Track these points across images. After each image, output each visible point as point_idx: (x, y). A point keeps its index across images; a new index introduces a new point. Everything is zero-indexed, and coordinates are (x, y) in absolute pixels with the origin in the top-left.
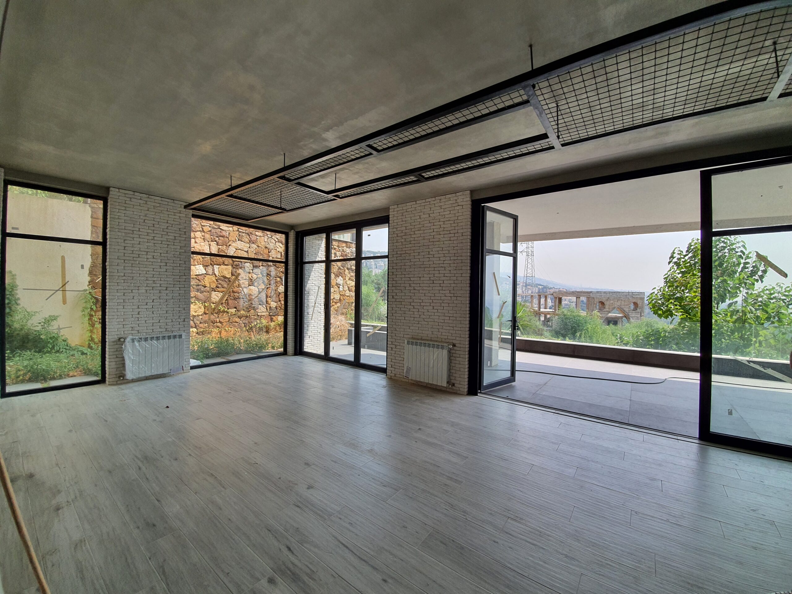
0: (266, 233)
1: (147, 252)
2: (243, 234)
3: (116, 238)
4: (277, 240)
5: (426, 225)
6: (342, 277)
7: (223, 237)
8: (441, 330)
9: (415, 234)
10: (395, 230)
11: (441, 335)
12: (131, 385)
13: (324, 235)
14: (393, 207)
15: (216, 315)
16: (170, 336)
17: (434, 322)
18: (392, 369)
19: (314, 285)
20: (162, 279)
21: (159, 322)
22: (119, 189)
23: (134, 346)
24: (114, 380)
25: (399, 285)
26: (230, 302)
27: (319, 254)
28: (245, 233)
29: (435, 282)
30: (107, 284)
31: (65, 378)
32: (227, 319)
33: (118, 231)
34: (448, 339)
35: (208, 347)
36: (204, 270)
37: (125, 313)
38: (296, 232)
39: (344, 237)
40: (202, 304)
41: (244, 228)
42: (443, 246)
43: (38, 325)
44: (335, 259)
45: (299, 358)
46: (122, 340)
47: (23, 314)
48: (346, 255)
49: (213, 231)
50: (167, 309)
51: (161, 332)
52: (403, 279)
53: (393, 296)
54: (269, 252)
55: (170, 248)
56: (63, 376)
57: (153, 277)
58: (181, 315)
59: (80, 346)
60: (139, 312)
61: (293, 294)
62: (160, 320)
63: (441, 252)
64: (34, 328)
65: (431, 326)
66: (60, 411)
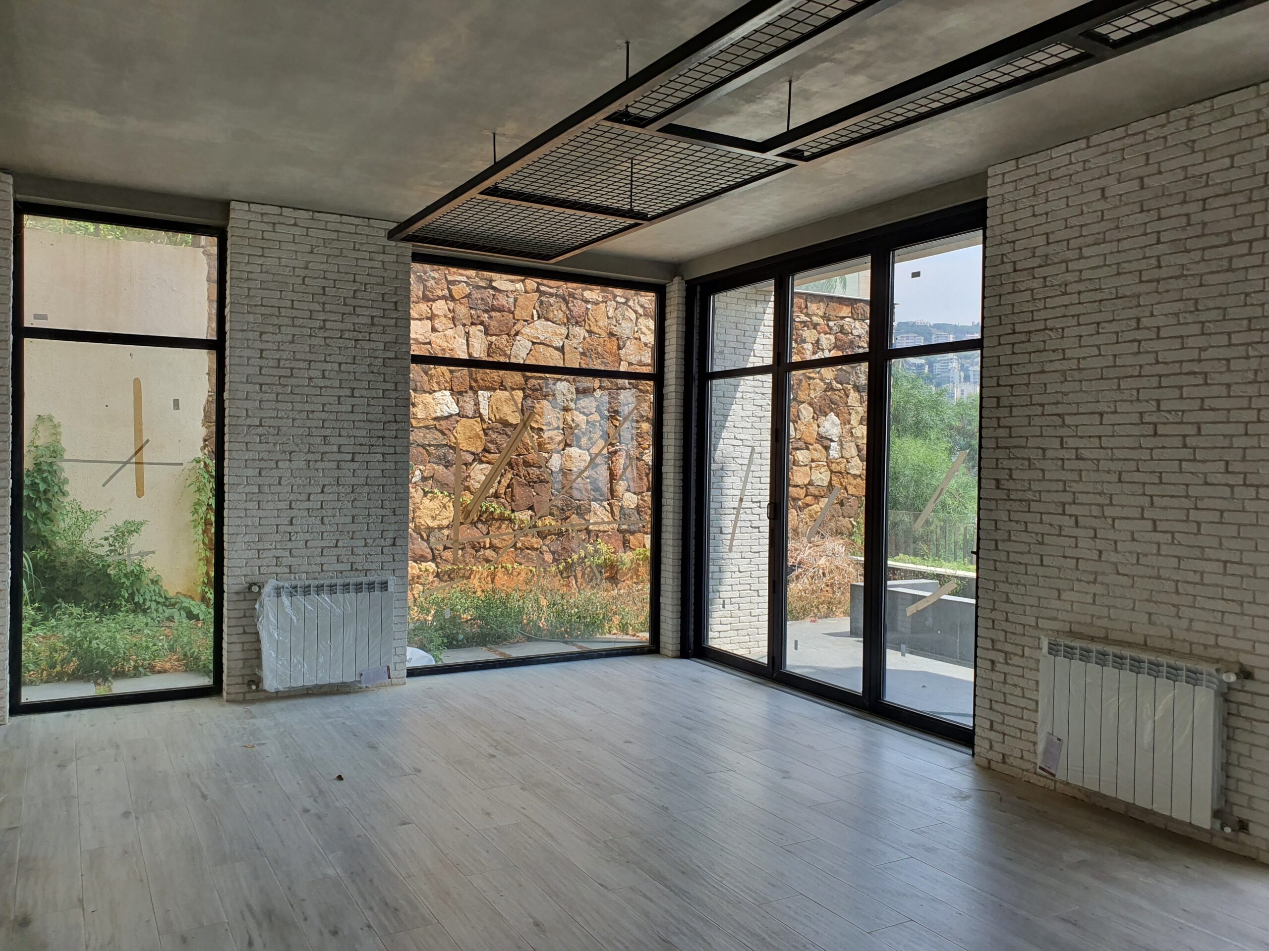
0: (612, 293)
1: (311, 361)
2: (552, 300)
3: (243, 331)
4: (641, 311)
5: (1125, 222)
6: (837, 416)
7: (500, 310)
8: (1186, 612)
9: (1081, 257)
10: (1006, 248)
11: (1188, 630)
12: (272, 706)
13: (769, 286)
14: (999, 169)
15: (484, 529)
16: (361, 584)
17: (1159, 578)
18: (993, 735)
19: (740, 443)
20: (343, 433)
21: (336, 546)
22: (249, 203)
23: (280, 606)
24: (237, 689)
25: (1022, 442)
26: (518, 490)
27: (755, 347)
28: (557, 296)
29: (1161, 430)
30: (226, 447)
31: (145, 675)
32: (509, 539)
33: (248, 312)
34: (1217, 645)
35: (453, 618)
36: (454, 404)
37: (262, 520)
38: (687, 282)
39: (845, 286)
40: (449, 496)
41: (552, 283)
42: (1196, 293)
43: (103, 542)
44: (816, 357)
45: (693, 668)
46: (255, 589)
47: (74, 515)
48: (852, 342)
49: (476, 295)
50: (355, 512)
51: (341, 572)
52: (1037, 421)
53: (998, 481)
54: (619, 348)
55: (363, 348)
56: (141, 669)
57: (323, 427)
58: (387, 527)
59: (185, 595)
60: (292, 518)
61: (677, 470)
62: (337, 541)
63: (1190, 318)
64: (95, 551)
65: (1146, 595)
66: (116, 760)
